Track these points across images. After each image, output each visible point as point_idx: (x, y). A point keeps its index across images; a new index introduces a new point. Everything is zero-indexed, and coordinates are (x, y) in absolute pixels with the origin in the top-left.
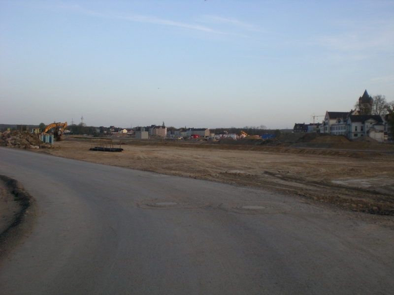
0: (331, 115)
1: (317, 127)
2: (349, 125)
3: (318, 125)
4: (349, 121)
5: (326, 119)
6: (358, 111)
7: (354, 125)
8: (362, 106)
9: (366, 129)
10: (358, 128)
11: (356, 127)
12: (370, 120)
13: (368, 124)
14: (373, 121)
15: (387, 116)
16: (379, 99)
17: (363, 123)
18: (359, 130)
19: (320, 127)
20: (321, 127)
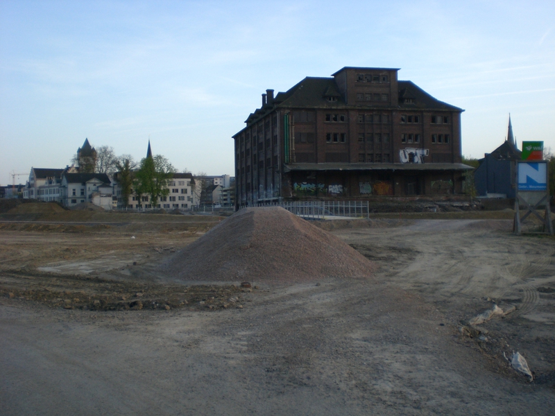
0: (39, 173)
1: (19, 191)
2: (64, 187)
3: (20, 187)
4: (64, 181)
5: (31, 179)
6: (76, 168)
7: (71, 187)
8: (82, 161)
9: (88, 193)
10: (76, 192)
11: (74, 190)
12: (93, 181)
13: (91, 186)
14: (97, 181)
15: (116, 174)
16: (106, 150)
17: (84, 184)
18: (78, 194)
19: (22, 190)
20: (24, 190)
